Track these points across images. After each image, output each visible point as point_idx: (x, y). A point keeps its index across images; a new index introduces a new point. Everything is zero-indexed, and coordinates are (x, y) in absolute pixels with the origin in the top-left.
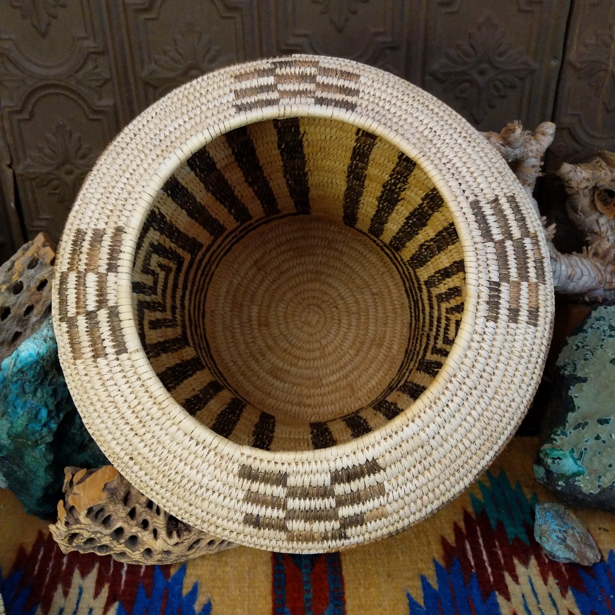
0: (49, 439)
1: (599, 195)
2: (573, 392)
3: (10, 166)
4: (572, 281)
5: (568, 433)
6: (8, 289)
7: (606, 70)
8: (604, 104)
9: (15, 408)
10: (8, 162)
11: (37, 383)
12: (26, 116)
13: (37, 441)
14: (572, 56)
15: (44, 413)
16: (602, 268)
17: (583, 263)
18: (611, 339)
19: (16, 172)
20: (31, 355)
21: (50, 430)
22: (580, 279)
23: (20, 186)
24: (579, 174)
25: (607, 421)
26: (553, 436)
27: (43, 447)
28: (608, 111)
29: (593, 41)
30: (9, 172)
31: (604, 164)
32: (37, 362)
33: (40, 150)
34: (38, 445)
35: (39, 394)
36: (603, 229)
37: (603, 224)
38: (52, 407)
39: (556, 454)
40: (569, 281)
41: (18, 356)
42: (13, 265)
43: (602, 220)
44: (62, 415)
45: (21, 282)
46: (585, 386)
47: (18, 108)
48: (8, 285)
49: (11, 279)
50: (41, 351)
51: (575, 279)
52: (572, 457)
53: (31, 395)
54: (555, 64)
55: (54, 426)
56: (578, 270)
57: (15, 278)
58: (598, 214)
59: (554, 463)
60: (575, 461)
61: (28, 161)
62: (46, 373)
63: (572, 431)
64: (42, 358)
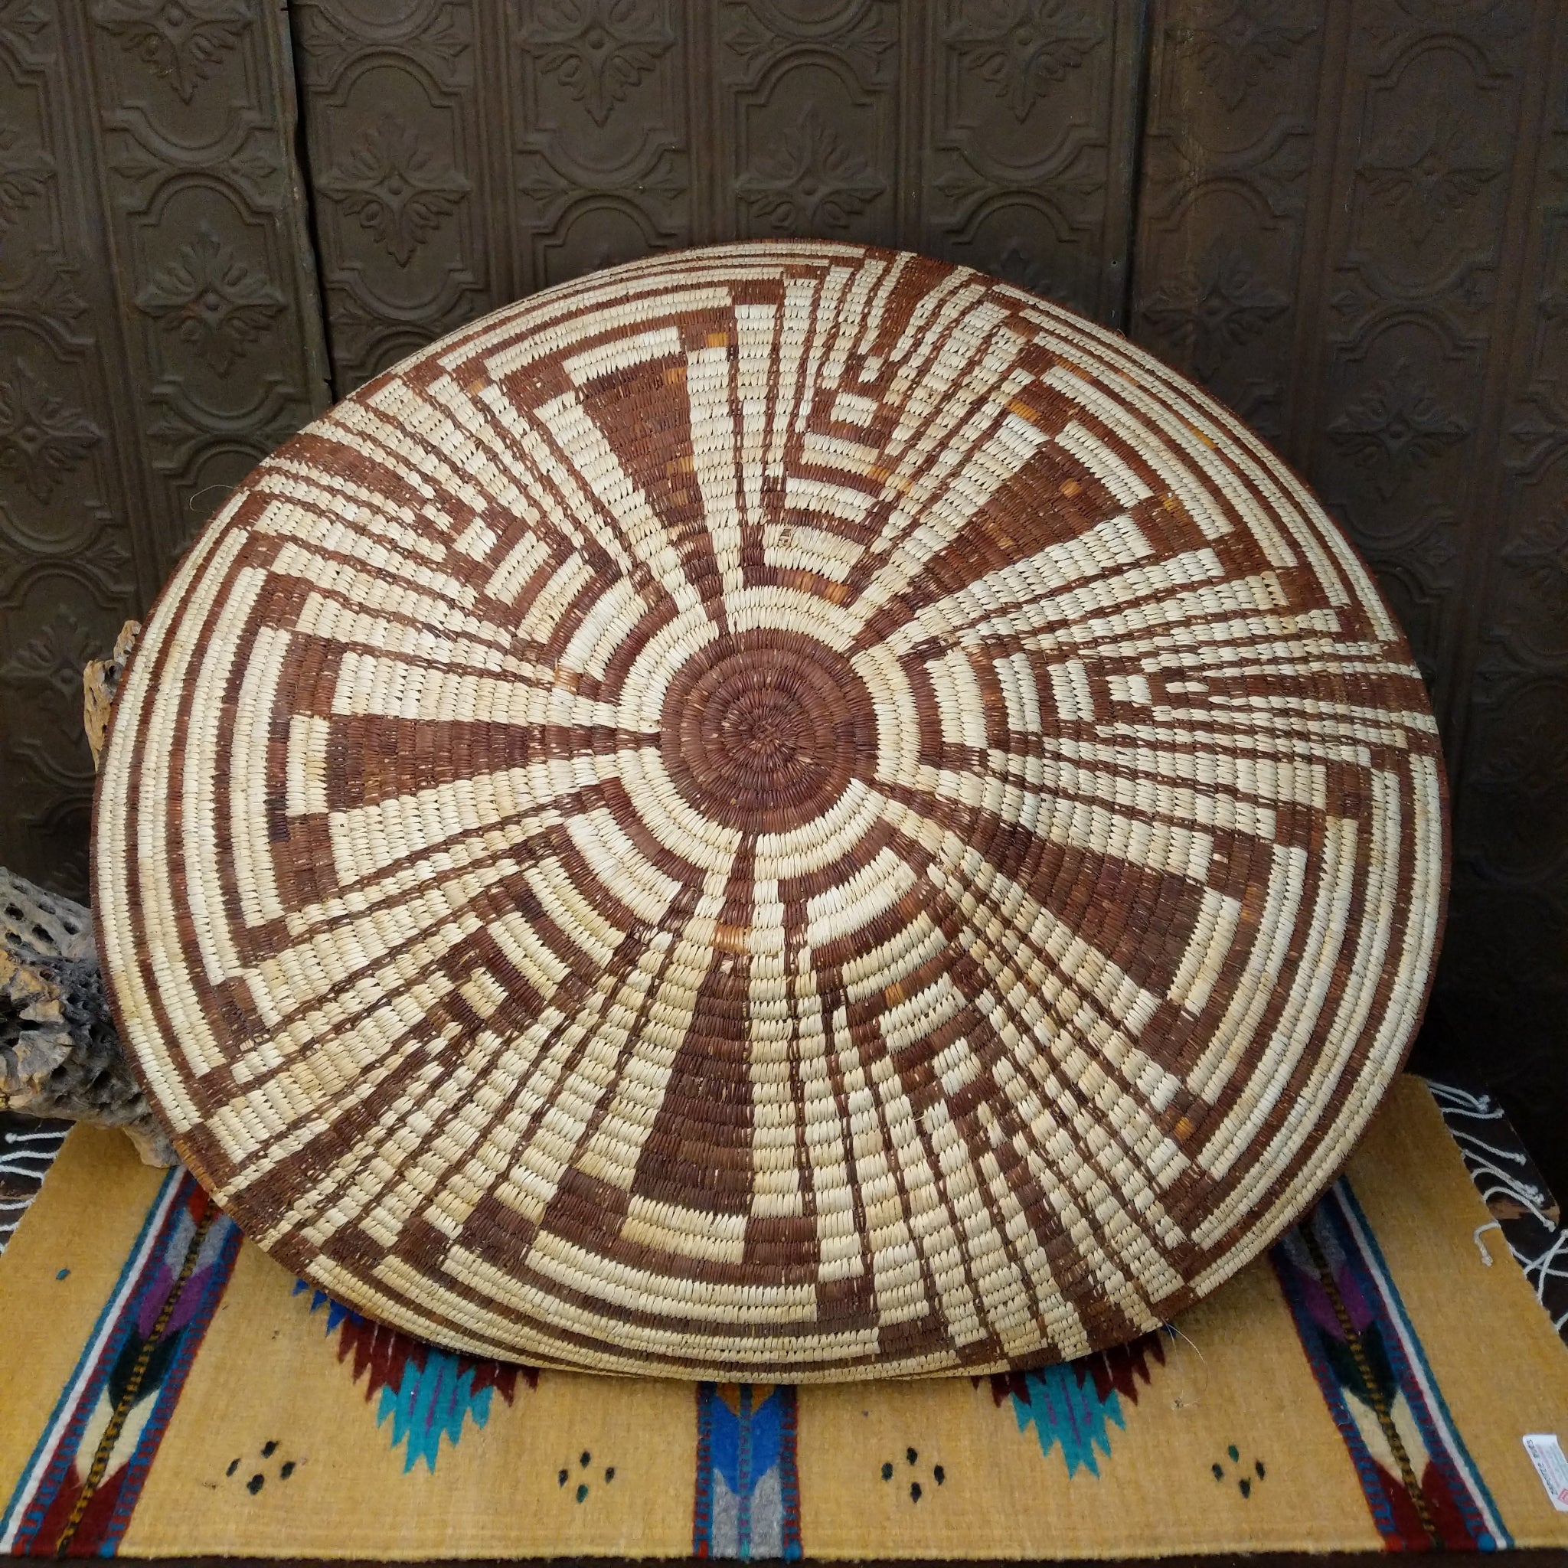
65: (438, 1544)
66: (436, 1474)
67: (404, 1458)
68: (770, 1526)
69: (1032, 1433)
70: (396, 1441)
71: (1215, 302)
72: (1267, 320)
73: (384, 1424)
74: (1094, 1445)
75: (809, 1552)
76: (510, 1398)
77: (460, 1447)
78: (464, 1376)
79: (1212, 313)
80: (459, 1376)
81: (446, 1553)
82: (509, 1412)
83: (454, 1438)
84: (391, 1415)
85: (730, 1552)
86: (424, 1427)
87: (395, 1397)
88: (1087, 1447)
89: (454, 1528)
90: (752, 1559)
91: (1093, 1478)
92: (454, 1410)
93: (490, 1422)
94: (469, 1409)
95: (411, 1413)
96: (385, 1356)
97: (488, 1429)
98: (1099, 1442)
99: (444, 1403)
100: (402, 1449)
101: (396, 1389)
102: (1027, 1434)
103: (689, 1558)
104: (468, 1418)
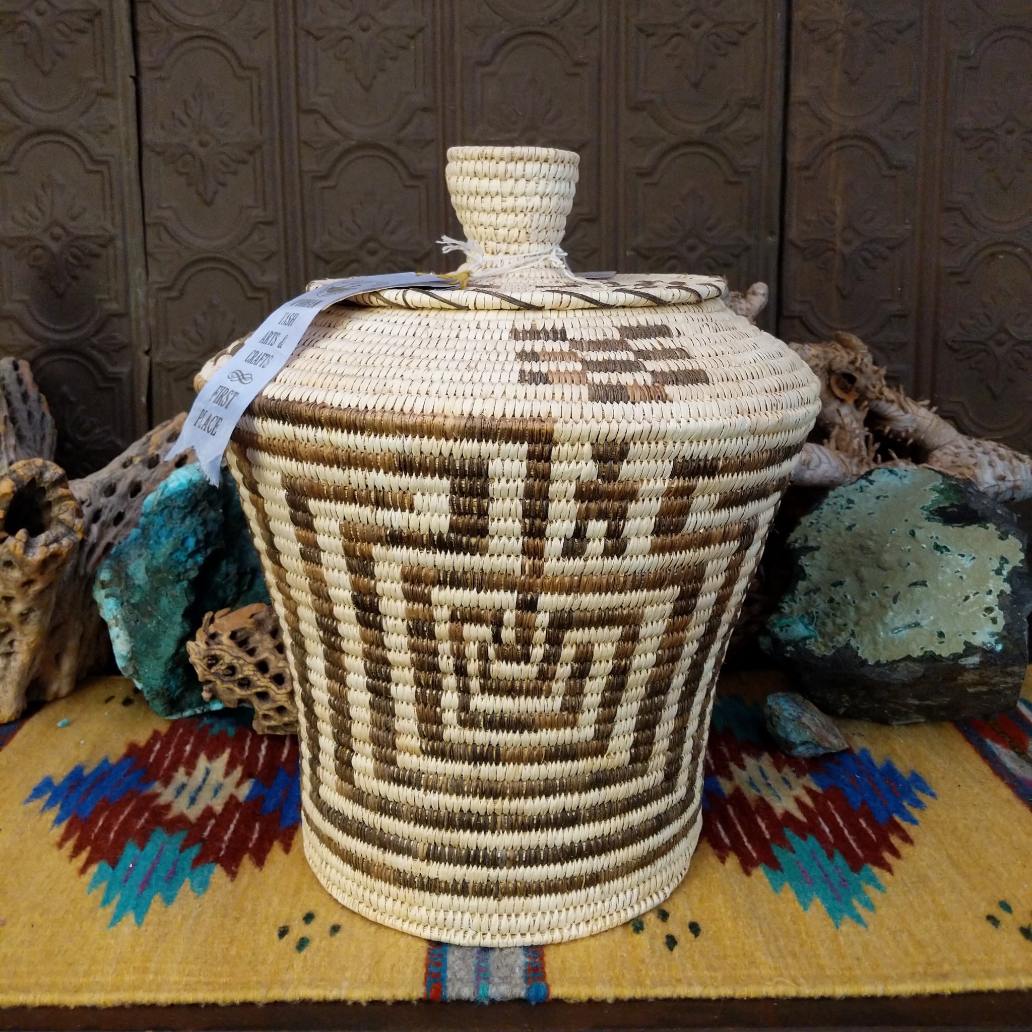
0: (193, 574)
1: (838, 382)
2: (804, 561)
3: (147, 353)
4: (808, 468)
5: (798, 600)
6: (142, 461)
7: (834, 250)
8: (838, 288)
9: (159, 537)
10: (146, 348)
11: (186, 511)
12: (174, 294)
13: (179, 575)
14: (793, 234)
15: (191, 543)
16: (847, 461)
17: (820, 450)
18: (848, 511)
19: (154, 361)
20: (181, 485)
21: (196, 563)
22: (818, 466)
23: (155, 378)
24: (807, 351)
25: (841, 583)
26: (780, 604)
27: (185, 584)
28: (844, 297)
29: (814, 218)
30: (145, 360)
31: (839, 346)
32: (189, 490)
33: (184, 333)
34: (179, 581)
35: (188, 522)
36: (847, 420)
37: (846, 415)
38: (201, 536)
39: (784, 621)
40: (804, 468)
41: (166, 486)
42: (149, 439)
43: (844, 410)
44: (209, 551)
45: (158, 456)
46: (817, 554)
47: (168, 285)
48: (143, 457)
49: (146, 451)
50: (194, 478)
51: (812, 465)
52: (803, 622)
53: (179, 522)
54: (773, 240)
55: (200, 559)
56: (814, 456)
57: (152, 451)
58: (838, 402)
59: (781, 630)
60: (806, 626)
61: (170, 348)
62: (197, 503)
63: (803, 597)
64: (195, 485)
65: (135, 987)
66: (143, 928)
67: (110, 917)
68: (512, 970)
69: (788, 893)
70: (106, 902)
71: (859, 15)
72: (900, 32)
73: (95, 892)
74: (855, 903)
75: (557, 991)
76: (232, 874)
77: (174, 908)
78: (187, 851)
79: (856, 24)
80: (181, 851)
81: (143, 997)
82: (230, 886)
83: (168, 900)
84: (104, 885)
85: (467, 992)
86: (137, 890)
87: (110, 870)
88: (848, 903)
89: (156, 974)
90: (493, 1001)
91: (861, 928)
92: (172, 878)
93: (210, 891)
94: (187, 879)
95: (126, 881)
96: (107, 838)
97: (206, 897)
98: (860, 902)
99: (162, 871)
100: (111, 909)
101: (114, 863)
102: (782, 895)
103: (420, 1000)
104: (186, 886)
